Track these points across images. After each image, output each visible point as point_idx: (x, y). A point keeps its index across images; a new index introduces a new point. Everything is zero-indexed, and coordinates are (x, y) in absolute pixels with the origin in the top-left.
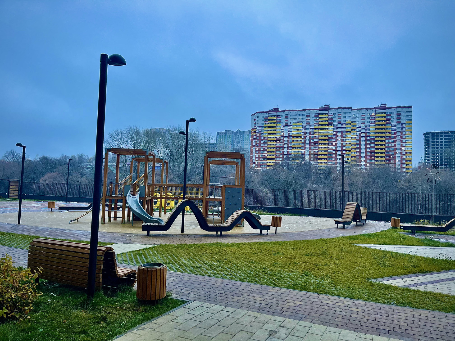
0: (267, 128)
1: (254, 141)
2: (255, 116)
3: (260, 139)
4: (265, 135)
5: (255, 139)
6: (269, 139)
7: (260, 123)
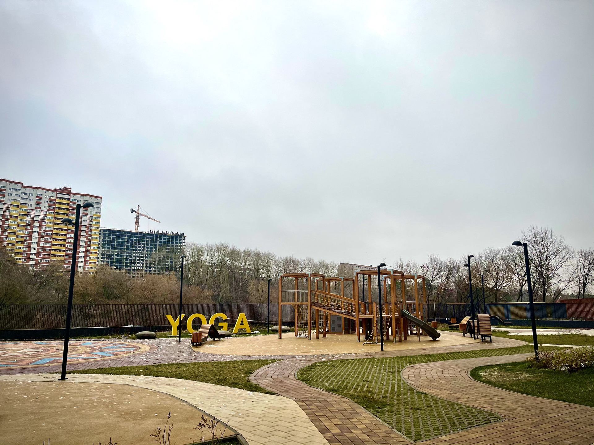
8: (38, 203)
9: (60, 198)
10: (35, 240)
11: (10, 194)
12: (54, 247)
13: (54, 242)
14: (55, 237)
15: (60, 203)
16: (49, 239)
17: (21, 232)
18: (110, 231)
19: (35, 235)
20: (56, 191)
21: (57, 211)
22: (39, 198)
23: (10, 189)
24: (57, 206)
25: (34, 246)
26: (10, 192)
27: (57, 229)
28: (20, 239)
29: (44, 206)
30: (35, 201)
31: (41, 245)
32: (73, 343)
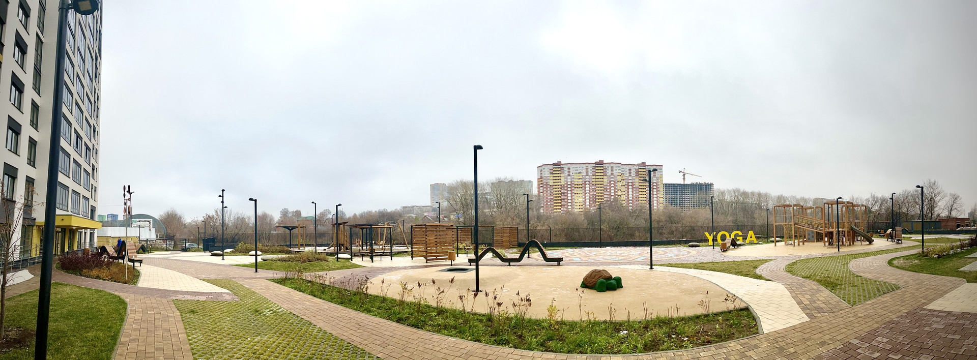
0: (552, 178)
1: (541, 188)
2: (540, 168)
3: (547, 187)
4: (551, 183)
5: (542, 187)
6: (554, 187)
7: (546, 173)
8: (630, 173)
9: (641, 169)
10: (630, 193)
11: (616, 170)
12: (640, 196)
13: (640, 193)
14: (640, 190)
15: (641, 171)
16: (637, 192)
17: (623, 189)
18: (669, 184)
19: (630, 190)
20: (638, 165)
21: (640, 176)
22: (630, 170)
23: (616, 167)
24: (640, 173)
25: (630, 196)
26: (616, 169)
27: (641, 186)
28: (623, 193)
29: (633, 173)
30: (628, 172)
31: (634, 195)
32: (655, 249)
